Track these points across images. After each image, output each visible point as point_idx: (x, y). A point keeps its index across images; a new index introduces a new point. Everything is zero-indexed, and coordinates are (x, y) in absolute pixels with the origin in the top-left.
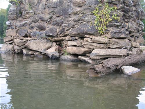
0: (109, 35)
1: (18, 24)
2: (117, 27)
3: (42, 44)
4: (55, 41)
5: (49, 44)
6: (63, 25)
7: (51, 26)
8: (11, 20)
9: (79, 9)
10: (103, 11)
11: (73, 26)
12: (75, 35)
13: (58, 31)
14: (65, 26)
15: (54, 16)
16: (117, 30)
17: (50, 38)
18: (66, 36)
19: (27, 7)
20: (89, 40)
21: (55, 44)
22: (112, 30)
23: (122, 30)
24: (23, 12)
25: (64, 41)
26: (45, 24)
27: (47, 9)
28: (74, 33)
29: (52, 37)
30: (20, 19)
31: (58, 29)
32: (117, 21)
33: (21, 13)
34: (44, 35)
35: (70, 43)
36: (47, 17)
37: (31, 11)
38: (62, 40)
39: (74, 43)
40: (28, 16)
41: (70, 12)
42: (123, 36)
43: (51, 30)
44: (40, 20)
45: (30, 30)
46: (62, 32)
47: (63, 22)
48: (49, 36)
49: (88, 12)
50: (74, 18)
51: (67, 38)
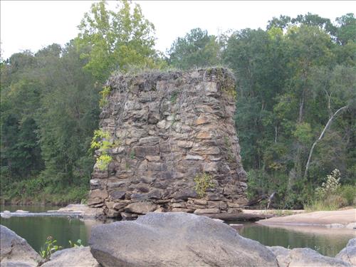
0: (207, 198)
1: (110, 184)
2: (213, 192)
3: (147, 207)
4: (159, 204)
5: (154, 207)
6: (168, 188)
7: (155, 189)
8: (100, 178)
9: (182, 175)
10: (202, 180)
11: (178, 190)
12: (179, 198)
13: (163, 193)
14: (170, 190)
15: (158, 179)
16: (213, 194)
17: (154, 200)
18: (171, 198)
19: (123, 166)
20: (191, 202)
21: (159, 206)
22: (209, 194)
23: (216, 194)
24: (118, 171)
25: (169, 204)
26: (148, 187)
27: (149, 172)
28: (179, 196)
29: (156, 199)
30: (113, 178)
31: (162, 192)
32: (212, 187)
33: (115, 172)
34: (146, 197)
35: (174, 205)
36: (150, 179)
37: (129, 171)
38: (167, 202)
39: (179, 205)
40: (125, 175)
41: (175, 176)
42: (217, 198)
43: (156, 193)
44: (141, 182)
45: (130, 192)
46: (166, 195)
47: (167, 186)
48: (153, 198)
49: (190, 179)
50: (178, 182)
51: (172, 201)
